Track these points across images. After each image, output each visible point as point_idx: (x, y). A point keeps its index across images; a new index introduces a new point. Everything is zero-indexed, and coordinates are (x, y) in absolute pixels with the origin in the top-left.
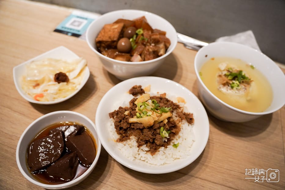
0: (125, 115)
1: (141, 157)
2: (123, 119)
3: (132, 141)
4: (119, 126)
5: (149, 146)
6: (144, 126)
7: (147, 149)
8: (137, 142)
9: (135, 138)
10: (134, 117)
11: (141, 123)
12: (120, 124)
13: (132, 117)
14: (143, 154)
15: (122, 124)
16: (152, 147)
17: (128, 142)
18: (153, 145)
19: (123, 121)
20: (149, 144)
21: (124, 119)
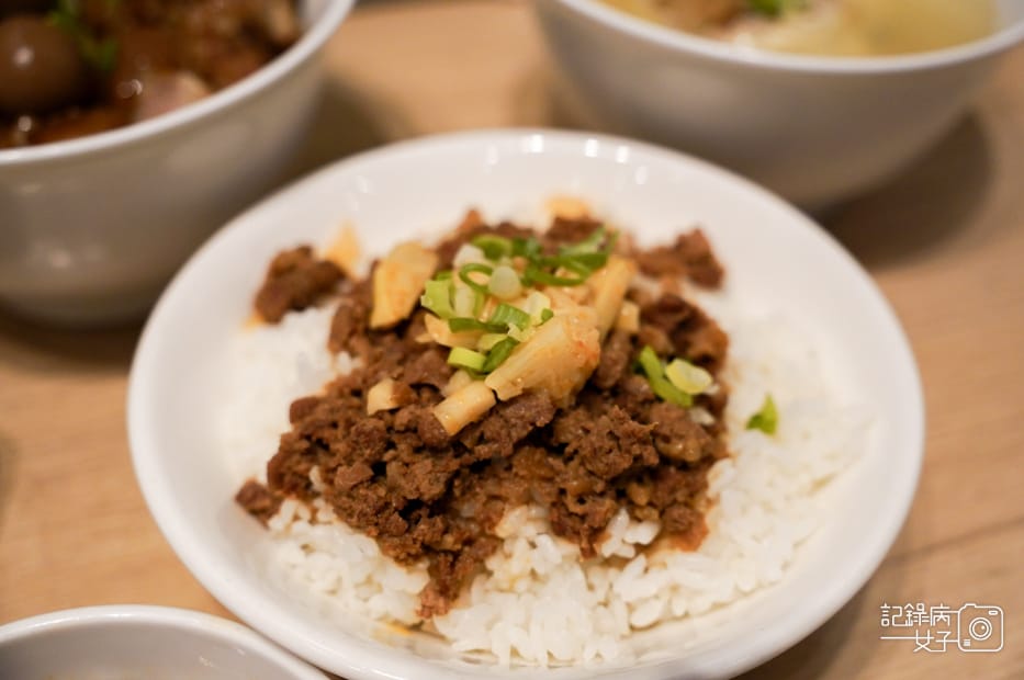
0: (379, 415)
1: (631, 608)
2: (386, 450)
3: (520, 547)
4: (387, 505)
5: (651, 504)
6: (554, 402)
7: (645, 533)
8: (559, 530)
9: (530, 519)
10: (445, 390)
11: (528, 394)
12: (391, 490)
13: (438, 397)
14: (632, 583)
15: (402, 482)
16: (668, 500)
17: (498, 575)
18: (671, 483)
19: (395, 458)
20: (641, 495)
21: (391, 445)
